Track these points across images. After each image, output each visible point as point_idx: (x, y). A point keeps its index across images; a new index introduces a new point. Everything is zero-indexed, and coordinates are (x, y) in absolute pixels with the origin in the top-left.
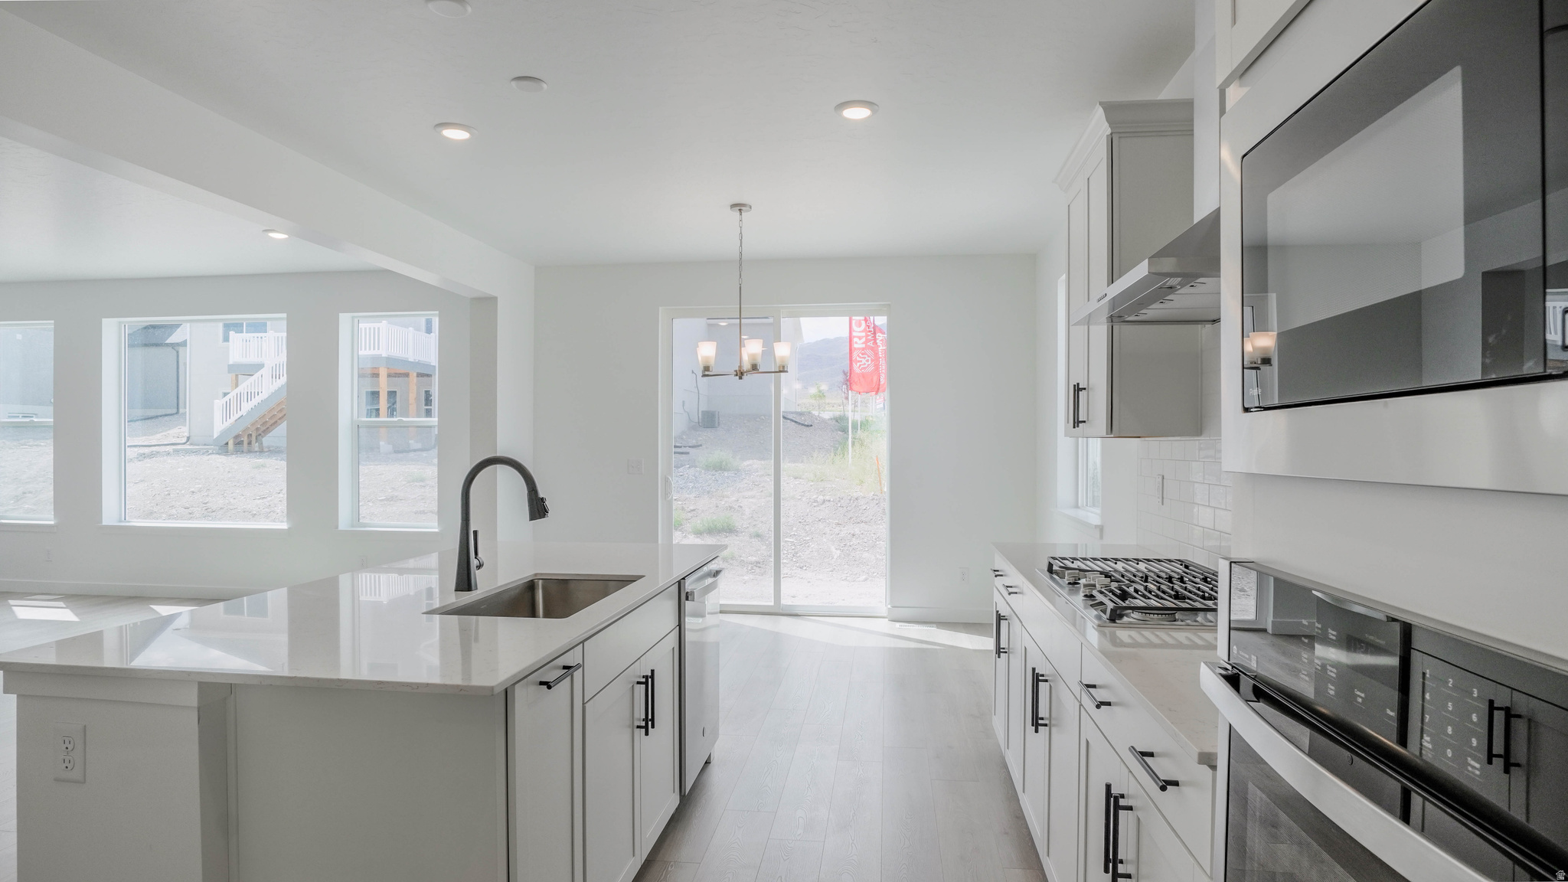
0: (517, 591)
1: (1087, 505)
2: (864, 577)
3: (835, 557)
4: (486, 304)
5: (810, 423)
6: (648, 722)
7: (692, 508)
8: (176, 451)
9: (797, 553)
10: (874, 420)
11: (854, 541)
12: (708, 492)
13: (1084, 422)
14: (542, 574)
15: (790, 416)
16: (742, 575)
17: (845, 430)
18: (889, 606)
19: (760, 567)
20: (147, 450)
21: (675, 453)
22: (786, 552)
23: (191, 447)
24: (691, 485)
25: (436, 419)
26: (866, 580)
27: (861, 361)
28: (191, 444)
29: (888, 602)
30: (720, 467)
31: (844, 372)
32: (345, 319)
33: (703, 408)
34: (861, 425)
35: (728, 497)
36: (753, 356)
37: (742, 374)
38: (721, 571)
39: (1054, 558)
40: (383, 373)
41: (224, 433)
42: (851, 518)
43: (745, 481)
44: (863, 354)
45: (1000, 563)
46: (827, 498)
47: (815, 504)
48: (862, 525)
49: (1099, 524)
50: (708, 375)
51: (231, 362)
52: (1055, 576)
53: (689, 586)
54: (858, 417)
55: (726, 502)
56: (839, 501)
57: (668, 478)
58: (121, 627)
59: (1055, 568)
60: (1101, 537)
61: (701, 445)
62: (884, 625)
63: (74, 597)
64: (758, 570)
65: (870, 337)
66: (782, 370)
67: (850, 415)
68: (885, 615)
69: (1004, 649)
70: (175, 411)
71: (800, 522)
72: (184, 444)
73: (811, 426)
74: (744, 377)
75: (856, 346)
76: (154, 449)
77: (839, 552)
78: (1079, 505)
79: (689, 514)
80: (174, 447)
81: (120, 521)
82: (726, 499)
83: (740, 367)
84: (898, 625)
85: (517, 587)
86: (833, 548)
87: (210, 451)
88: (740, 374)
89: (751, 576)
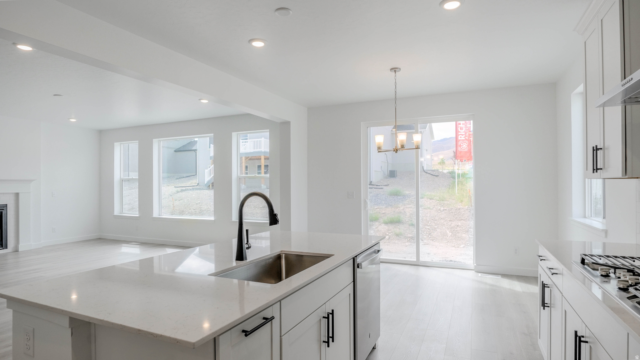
0: (271, 260)
1: (591, 216)
2: (463, 246)
3: (449, 236)
4: (286, 124)
5: (438, 175)
6: (330, 339)
7: (383, 212)
8: (193, 189)
9: (431, 234)
10: (468, 172)
11: (458, 229)
12: (391, 205)
13: (601, 169)
14: (284, 251)
15: (428, 172)
16: (405, 243)
17: (454, 178)
18: (475, 265)
19: (413, 239)
20: (184, 188)
21: (369, 188)
22: (425, 233)
23: (199, 187)
24: (383, 202)
25: (269, 175)
26: (464, 247)
27: (463, 146)
28: (199, 186)
29: (475, 262)
30: (396, 194)
31: (454, 152)
32: (234, 135)
33: (390, 169)
34: (462, 175)
35: (400, 208)
36: (402, 141)
37: (397, 150)
38: (380, 251)
39: (585, 255)
40: (263, 158)
41: (208, 182)
42: (457, 218)
43: (407, 201)
44: (464, 142)
45: (543, 251)
46: (445, 208)
47: (439, 211)
48: (462, 221)
49: (605, 228)
50: (380, 152)
51: (211, 156)
52: (586, 266)
53: (359, 260)
54: (460, 172)
55: (399, 210)
56: (451, 210)
57: (366, 200)
58: (160, 256)
59: (586, 261)
60: (606, 236)
61: (389, 185)
62: (471, 274)
63: (144, 244)
64: (412, 240)
65: (467, 135)
66: (417, 148)
67: (456, 171)
68: (473, 269)
69: (547, 304)
70: (195, 174)
71: (432, 219)
72: (197, 186)
73: (438, 176)
74: (398, 152)
75: (459, 139)
76: (187, 188)
77: (450, 233)
78: (586, 216)
79: (382, 215)
80: (193, 187)
81: (159, 216)
82: (398, 208)
83: (396, 147)
84: (480, 274)
85: (271, 258)
86: (448, 232)
87: (204, 189)
88: (396, 150)
89: (409, 243)
